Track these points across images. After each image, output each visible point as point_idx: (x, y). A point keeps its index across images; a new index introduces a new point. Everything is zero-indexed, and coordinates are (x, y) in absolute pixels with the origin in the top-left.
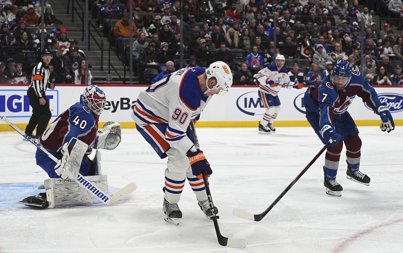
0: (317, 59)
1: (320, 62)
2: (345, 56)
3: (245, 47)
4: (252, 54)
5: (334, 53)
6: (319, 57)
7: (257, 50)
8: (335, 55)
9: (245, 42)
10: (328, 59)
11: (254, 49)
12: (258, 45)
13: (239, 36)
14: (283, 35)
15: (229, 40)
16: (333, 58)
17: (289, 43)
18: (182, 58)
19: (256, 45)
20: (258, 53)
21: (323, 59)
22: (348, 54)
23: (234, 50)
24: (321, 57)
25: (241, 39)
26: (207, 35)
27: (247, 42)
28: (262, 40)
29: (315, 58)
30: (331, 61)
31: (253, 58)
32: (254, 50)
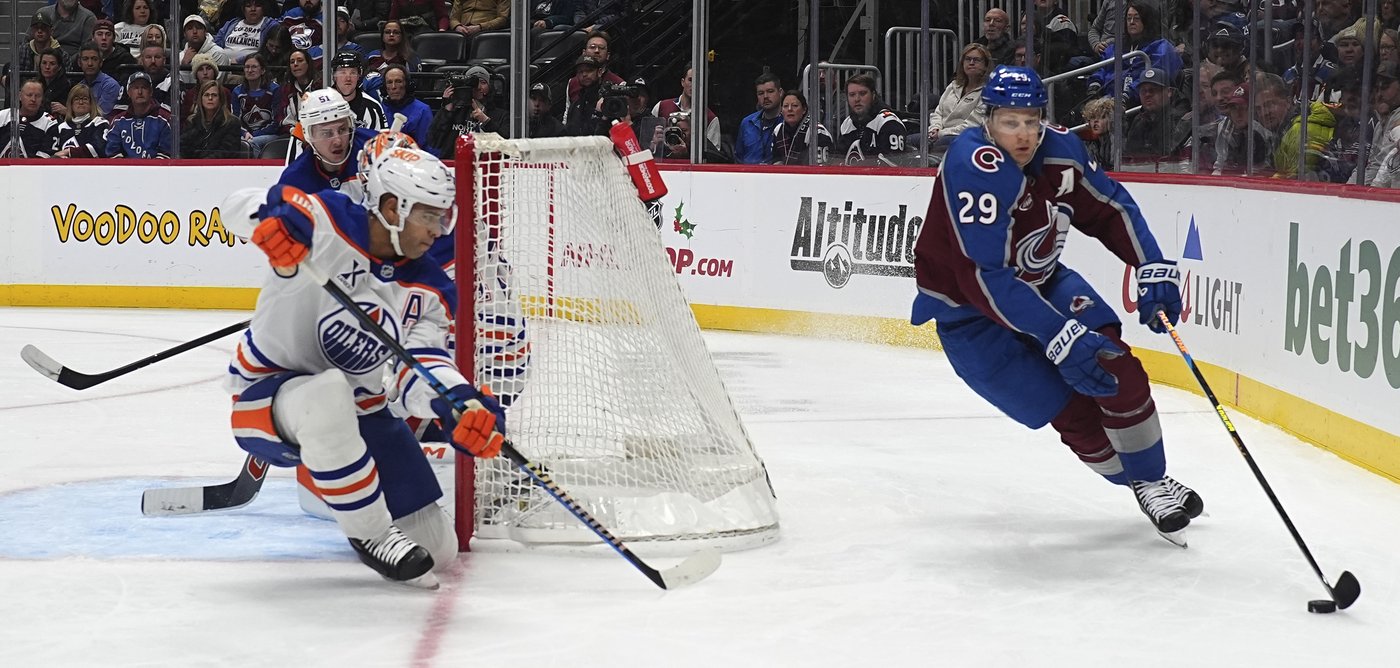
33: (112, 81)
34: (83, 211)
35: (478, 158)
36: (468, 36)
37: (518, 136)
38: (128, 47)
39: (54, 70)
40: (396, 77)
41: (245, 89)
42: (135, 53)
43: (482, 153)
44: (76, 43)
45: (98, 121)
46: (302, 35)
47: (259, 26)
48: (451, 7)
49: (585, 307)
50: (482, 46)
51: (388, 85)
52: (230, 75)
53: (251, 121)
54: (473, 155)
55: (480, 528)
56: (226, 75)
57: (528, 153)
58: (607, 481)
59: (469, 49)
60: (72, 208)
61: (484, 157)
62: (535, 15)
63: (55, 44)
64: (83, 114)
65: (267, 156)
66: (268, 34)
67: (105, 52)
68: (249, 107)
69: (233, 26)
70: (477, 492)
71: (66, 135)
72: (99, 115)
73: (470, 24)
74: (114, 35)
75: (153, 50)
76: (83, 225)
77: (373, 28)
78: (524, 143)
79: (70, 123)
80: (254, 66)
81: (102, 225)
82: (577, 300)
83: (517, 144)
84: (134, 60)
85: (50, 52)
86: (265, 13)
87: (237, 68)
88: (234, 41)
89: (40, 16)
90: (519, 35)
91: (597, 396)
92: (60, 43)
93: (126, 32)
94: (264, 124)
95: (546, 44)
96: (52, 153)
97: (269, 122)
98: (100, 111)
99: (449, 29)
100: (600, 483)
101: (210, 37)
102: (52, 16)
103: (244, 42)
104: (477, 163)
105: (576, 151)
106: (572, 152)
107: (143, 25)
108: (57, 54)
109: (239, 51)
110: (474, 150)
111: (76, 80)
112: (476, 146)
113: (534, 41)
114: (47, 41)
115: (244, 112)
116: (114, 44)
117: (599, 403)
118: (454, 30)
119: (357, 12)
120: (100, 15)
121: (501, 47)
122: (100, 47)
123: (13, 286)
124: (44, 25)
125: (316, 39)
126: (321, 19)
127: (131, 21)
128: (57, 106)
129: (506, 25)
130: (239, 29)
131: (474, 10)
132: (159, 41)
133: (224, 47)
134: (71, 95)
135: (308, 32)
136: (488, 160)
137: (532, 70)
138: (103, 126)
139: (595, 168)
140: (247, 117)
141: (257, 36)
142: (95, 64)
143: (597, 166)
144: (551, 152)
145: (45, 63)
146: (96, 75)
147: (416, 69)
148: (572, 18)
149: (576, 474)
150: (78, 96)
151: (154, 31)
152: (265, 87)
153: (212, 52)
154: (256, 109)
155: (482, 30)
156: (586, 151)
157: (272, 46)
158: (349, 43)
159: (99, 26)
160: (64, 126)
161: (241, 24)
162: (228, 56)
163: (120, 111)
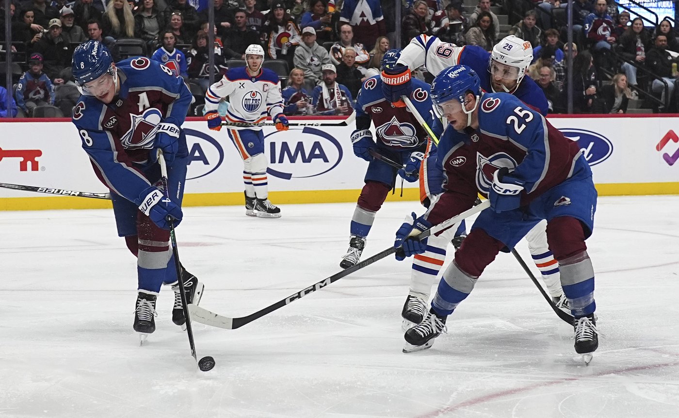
0: (302, 58)
1: (310, 64)
2: (362, 52)
3: (147, 33)
4: (162, 48)
5: (339, 47)
6: (306, 55)
7: (172, 41)
8: (340, 50)
9: (147, 23)
10: (327, 59)
11: (167, 38)
12: (176, 30)
13: (134, 12)
14: (229, 5)
15: (115, 20)
16: (337, 56)
17: (241, 25)
18: (9, 58)
19: (172, 29)
20: (175, 46)
21: (316, 59)
22: (368, 48)
23: (122, 41)
24: (312, 56)
25: (139, 17)
26: (64, 8)
27: (150, 24)
28: (185, 17)
29: (299, 57)
30: (333, 63)
31: (165, 59)
32: (166, 41)
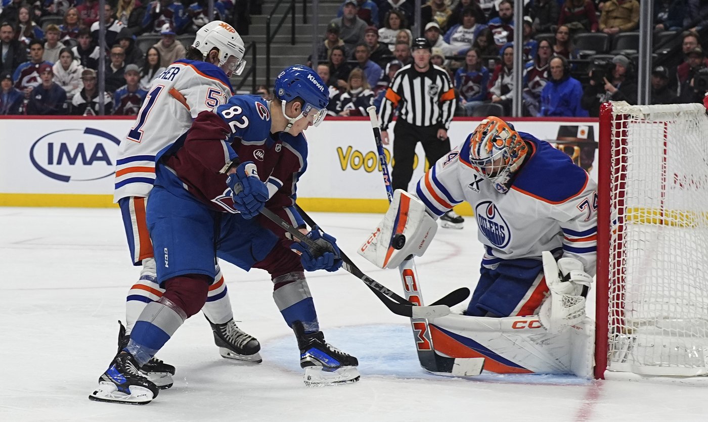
33: (376, 66)
34: (357, 151)
35: (615, 118)
36: (611, 36)
37: (643, 103)
38: (387, 44)
39: (341, 59)
40: (557, 65)
41: (465, 71)
42: (392, 48)
43: (617, 115)
44: (353, 42)
45: (367, 92)
46: (501, 36)
47: (473, 29)
48: (599, 16)
49: (678, 216)
50: (620, 43)
51: (552, 70)
52: (453, 62)
53: (467, 91)
54: (612, 116)
55: (612, 364)
56: (450, 63)
57: (649, 115)
58: (698, 335)
59: (612, 43)
60: (350, 148)
61: (619, 117)
62: (656, 21)
63: (341, 43)
64: (357, 88)
65: (476, 115)
66: (478, 34)
67: (373, 48)
68: (466, 82)
69: (455, 30)
70: (609, 340)
71: (346, 101)
72: (368, 88)
73: (612, 27)
74: (378, 36)
75: (401, 46)
76: (357, 160)
77: (547, 30)
78: (647, 108)
79: (350, 94)
80: (473, 56)
81: (369, 159)
82: (672, 212)
83: (641, 109)
84: (391, 53)
85: (338, 48)
86: (477, 21)
87: (461, 57)
88: (456, 40)
89: (333, 25)
90: (645, 35)
91: (685, 275)
92: (345, 42)
93: (387, 35)
94: (475, 94)
95: (663, 40)
96: (337, 112)
97: (478, 92)
98: (369, 86)
99: (598, 30)
100: (693, 335)
101: (441, 37)
102: (340, 25)
103: (463, 40)
104: (614, 122)
105: (681, 114)
106: (678, 114)
107: (395, 29)
108: (342, 49)
109: (460, 46)
110: (612, 113)
111: (354, 65)
112: (613, 110)
113: (656, 39)
114: (337, 41)
115: (463, 86)
116: (379, 43)
117: (686, 280)
118: (602, 31)
119: (537, 20)
120: (370, 23)
121: (633, 42)
122: (368, 44)
123: (312, 199)
124: (334, 31)
125: (510, 38)
126: (512, 24)
127: (389, 27)
128: (341, 82)
129: (636, 28)
130: (459, 32)
131: (616, 18)
132: (405, 40)
133: (449, 43)
134: (351, 74)
135: (505, 33)
136: (621, 119)
137: (654, 57)
138: (371, 96)
139: (693, 125)
140: (465, 89)
141: (471, 37)
142: (364, 55)
143: (695, 123)
144: (664, 115)
145: (335, 55)
146: (366, 62)
147: (576, 57)
148: (682, 22)
149: (678, 330)
150: (355, 76)
151: (403, 34)
152: (479, 70)
153: (442, 47)
154: (471, 84)
155: (621, 31)
156: (687, 113)
157: (481, 41)
158: (531, 41)
159: (368, 31)
160: (346, 95)
161: (461, 28)
162: (451, 50)
163: (382, 86)
